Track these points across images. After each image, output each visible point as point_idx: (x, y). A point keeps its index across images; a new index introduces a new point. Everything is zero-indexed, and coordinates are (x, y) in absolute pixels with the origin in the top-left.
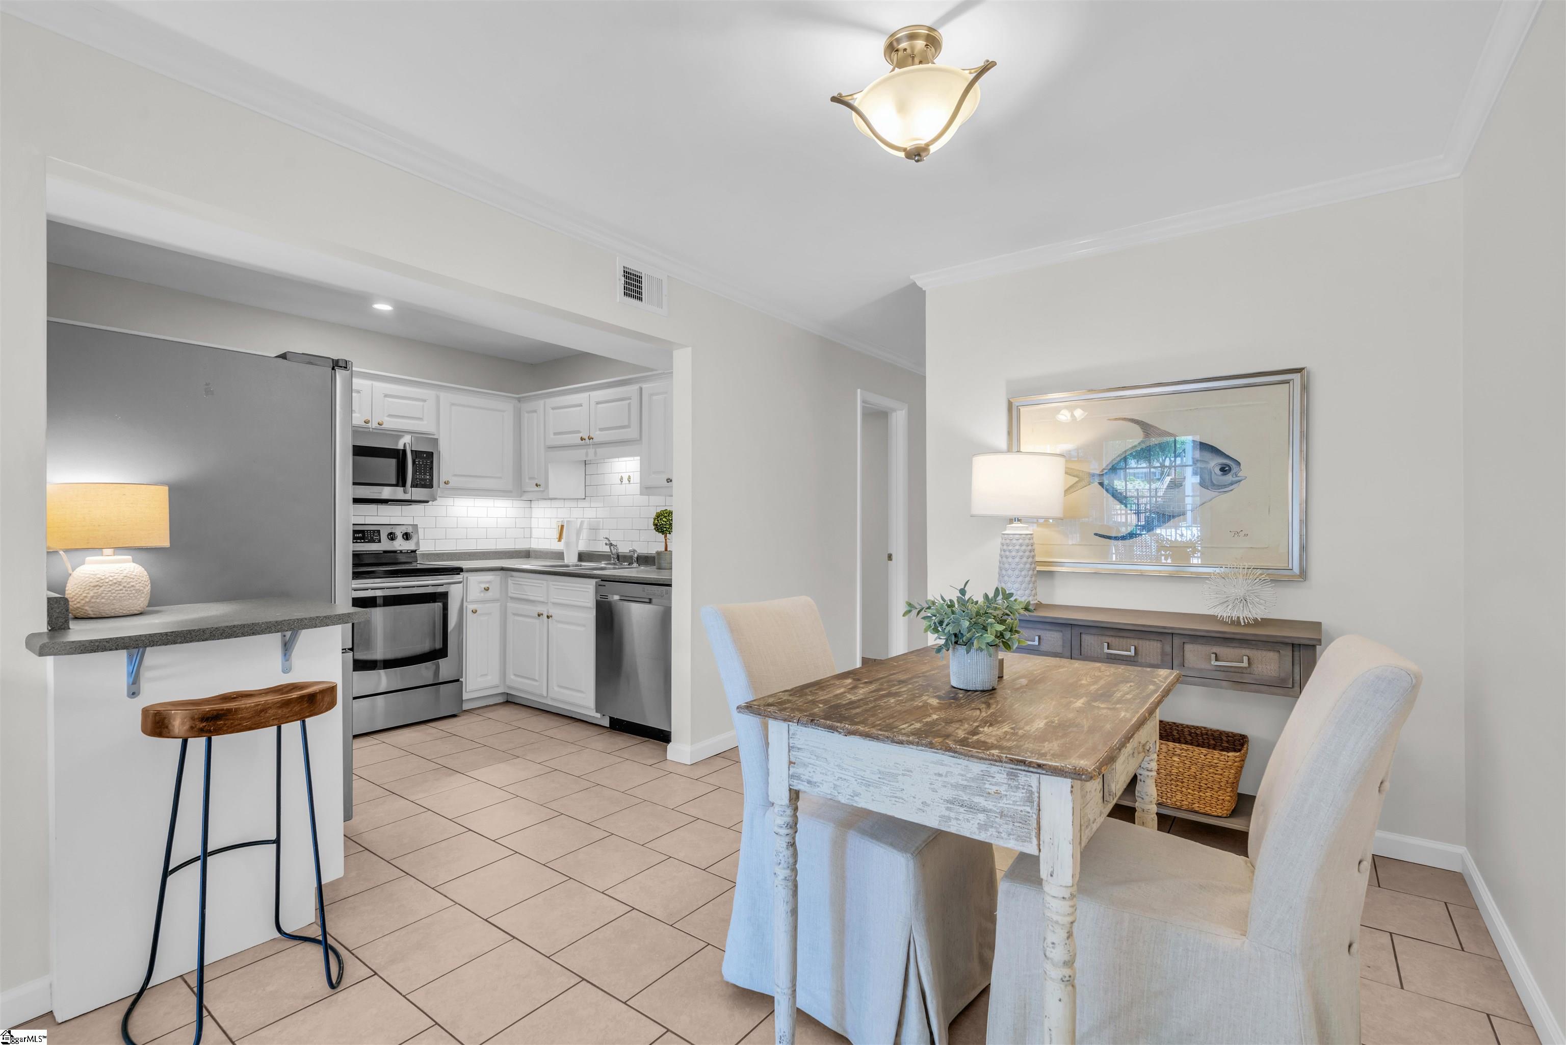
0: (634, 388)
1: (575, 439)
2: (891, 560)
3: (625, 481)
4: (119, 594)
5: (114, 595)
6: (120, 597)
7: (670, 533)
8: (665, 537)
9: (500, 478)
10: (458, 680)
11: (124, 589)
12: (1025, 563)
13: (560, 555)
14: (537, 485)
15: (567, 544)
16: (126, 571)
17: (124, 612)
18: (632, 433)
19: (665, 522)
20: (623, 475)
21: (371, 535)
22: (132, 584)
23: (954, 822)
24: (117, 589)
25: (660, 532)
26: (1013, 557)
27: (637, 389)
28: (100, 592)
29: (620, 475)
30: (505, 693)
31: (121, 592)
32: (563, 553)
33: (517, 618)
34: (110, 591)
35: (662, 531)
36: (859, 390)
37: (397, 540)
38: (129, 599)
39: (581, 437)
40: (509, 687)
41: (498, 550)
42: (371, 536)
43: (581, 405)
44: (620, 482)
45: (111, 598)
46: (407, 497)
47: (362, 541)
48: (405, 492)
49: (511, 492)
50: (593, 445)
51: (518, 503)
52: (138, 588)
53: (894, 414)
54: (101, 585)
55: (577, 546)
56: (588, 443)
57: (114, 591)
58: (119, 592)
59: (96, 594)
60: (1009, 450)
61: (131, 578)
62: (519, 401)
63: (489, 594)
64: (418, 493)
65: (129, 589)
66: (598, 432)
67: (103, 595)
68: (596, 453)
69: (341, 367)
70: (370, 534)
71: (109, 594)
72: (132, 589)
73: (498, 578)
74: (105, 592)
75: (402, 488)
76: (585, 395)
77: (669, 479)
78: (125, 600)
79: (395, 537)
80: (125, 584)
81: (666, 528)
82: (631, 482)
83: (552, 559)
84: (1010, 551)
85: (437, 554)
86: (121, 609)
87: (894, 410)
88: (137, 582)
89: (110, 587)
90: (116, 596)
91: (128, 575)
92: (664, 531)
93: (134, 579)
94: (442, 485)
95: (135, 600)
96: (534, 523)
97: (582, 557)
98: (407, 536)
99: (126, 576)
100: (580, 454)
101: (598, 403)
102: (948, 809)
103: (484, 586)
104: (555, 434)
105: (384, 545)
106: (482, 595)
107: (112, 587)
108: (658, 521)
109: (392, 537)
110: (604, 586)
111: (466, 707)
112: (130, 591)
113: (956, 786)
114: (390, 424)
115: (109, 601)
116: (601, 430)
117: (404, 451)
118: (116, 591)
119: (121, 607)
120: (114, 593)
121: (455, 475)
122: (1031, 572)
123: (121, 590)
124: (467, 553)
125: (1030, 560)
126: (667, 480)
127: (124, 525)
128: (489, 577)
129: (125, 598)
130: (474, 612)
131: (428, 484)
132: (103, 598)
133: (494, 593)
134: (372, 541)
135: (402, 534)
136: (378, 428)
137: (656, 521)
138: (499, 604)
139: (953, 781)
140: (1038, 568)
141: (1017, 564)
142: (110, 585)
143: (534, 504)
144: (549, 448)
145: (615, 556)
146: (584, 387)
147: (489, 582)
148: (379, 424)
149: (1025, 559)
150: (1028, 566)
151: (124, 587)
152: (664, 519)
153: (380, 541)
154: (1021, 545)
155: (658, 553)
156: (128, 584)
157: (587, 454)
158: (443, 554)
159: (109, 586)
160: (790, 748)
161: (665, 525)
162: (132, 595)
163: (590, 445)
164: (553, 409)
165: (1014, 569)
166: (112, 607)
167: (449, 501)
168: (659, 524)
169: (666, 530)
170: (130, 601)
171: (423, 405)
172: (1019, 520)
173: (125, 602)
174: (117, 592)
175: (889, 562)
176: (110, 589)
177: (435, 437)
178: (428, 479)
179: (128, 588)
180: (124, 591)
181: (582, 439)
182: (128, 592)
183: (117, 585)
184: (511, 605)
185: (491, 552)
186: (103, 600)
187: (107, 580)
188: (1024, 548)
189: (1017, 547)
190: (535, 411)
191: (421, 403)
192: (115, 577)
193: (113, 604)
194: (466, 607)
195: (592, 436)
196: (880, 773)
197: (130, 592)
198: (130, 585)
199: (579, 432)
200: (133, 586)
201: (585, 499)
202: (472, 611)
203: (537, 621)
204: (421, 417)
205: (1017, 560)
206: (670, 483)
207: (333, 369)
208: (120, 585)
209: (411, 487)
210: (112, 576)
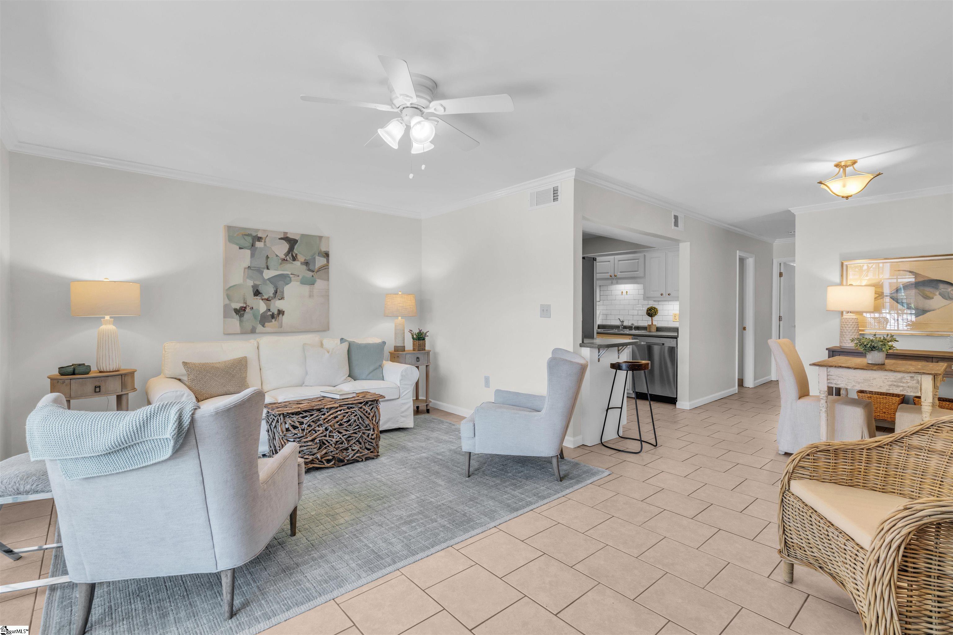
0: (641, 255)
1: (607, 276)
2: (745, 330)
3: (624, 293)
8: (652, 318)
12: (855, 330)
18: (639, 274)
20: (622, 291)
23: (892, 390)
26: (849, 327)
27: (643, 255)
35: (650, 316)
36: (738, 251)
39: (610, 275)
43: (610, 261)
44: (621, 294)
50: (616, 279)
53: (748, 260)
56: (614, 278)
60: (841, 284)
76: (612, 257)
82: (629, 294)
84: (847, 325)
87: (748, 258)
101: (619, 261)
102: (889, 387)
108: (649, 311)
113: (892, 381)
116: (619, 272)
122: (857, 334)
125: (857, 329)
126: (661, 294)
139: (891, 380)
140: (860, 332)
141: (851, 330)
145: (623, 327)
146: (612, 253)
149: (855, 328)
150: (856, 331)
152: (652, 311)
154: (853, 323)
155: (649, 326)
160: (828, 376)
161: (652, 314)
165: (849, 332)
169: (653, 316)
172: (850, 312)
175: (744, 331)
188: (854, 324)
189: (851, 323)
195: (615, 274)
196: (864, 379)
199: (608, 273)
205: (851, 328)
206: (662, 296)
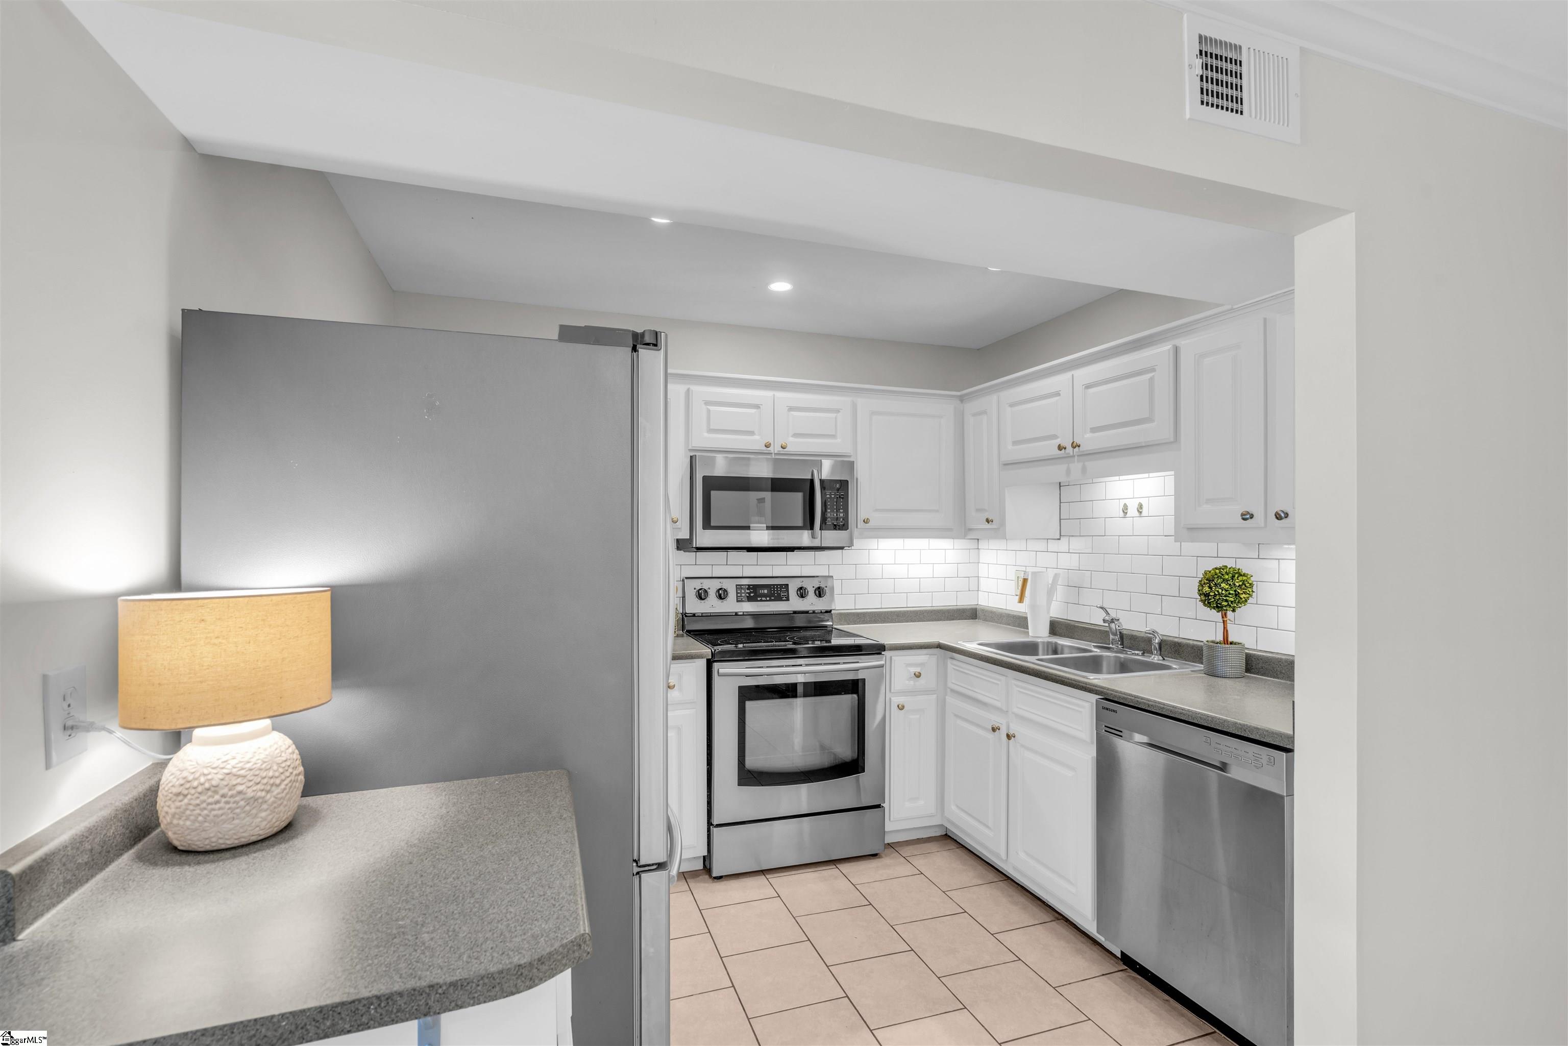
0: (1166, 348)
1: (1048, 448)
3: (1132, 511)
4: (213, 810)
5: (205, 812)
6: (215, 816)
7: (1234, 611)
8: (1224, 616)
9: (937, 511)
10: (878, 806)
11: (224, 800)
13: (1021, 622)
14: (988, 521)
15: (1033, 607)
16: (233, 762)
17: (228, 842)
18: (1160, 429)
19: (1226, 591)
20: (1127, 502)
21: (777, 591)
22: (240, 788)
24: (210, 800)
25: (1214, 608)
27: (1169, 350)
28: (184, 807)
29: (1122, 503)
30: (942, 825)
31: (218, 806)
32: (1026, 618)
33: (959, 722)
34: (198, 805)
35: (1217, 607)
37: (808, 597)
38: (234, 819)
39: (1059, 446)
40: (949, 821)
41: (934, 608)
42: (777, 593)
43: (1058, 394)
44: (1122, 514)
45: (200, 818)
46: (816, 543)
47: (768, 599)
48: (813, 537)
49: (950, 530)
50: (1078, 456)
51: (960, 543)
52: (252, 794)
54: (186, 792)
55: (1048, 612)
56: (1072, 454)
57: (204, 805)
58: (214, 806)
59: (178, 811)
61: (239, 776)
62: (962, 401)
63: (921, 681)
64: (830, 537)
65: (232, 800)
66: (1088, 435)
67: (188, 812)
68: (1084, 470)
69: (648, 344)
70: (777, 589)
71: (198, 811)
72: (237, 799)
73: (934, 659)
74: (191, 807)
75: (810, 531)
76: (1065, 377)
77: (1248, 513)
78: (224, 822)
79: (805, 594)
80: (225, 791)
81: (1226, 601)
82: (1143, 514)
83: (1009, 625)
85: (858, 615)
86: (221, 838)
88: (251, 784)
89: (198, 798)
90: (208, 816)
91: (234, 770)
92: (1222, 607)
93: (245, 777)
94: (861, 524)
95: (247, 819)
96: (983, 570)
97: (1056, 628)
98: (820, 592)
99: (228, 774)
100: (1057, 472)
101: (1088, 387)
103: (914, 670)
104: (1015, 443)
105: (794, 604)
106: (912, 683)
107: (203, 798)
108: (1210, 587)
109: (802, 592)
110: (1115, 711)
111: (889, 839)
112: (234, 802)
114: (797, 446)
115: (197, 824)
116: (1094, 430)
117: (812, 481)
118: (209, 804)
119: (219, 834)
120: (205, 809)
121: (877, 510)
123: (217, 802)
124: (894, 612)
126: (1242, 515)
127: (201, 682)
128: (921, 657)
129: (223, 817)
130: (901, 708)
131: (842, 525)
132: (187, 819)
133: (929, 680)
134: (779, 598)
135: (814, 589)
136: (782, 452)
137: (1206, 589)
138: (935, 696)
142: (200, 793)
143: (983, 544)
144: (1005, 465)
145: (1117, 638)
146: (1068, 362)
147: (922, 665)
148: (782, 447)
151: (223, 796)
152: (1223, 585)
153: (788, 599)
155: (1211, 645)
156: (230, 790)
157: (1068, 472)
158: (864, 614)
159: (197, 795)
161: (1225, 596)
162: (238, 811)
163: (1073, 456)
164: (1011, 405)
166: (204, 835)
167: (873, 543)
168: (1211, 594)
169: (1228, 605)
170: (236, 822)
171: (836, 418)
173: (225, 825)
174: (210, 807)
176: (198, 802)
177: (851, 459)
178: (841, 517)
179: (232, 796)
180: (222, 805)
181: (1060, 448)
182: (231, 805)
183: (210, 793)
184: (950, 700)
185: (926, 611)
186: (188, 823)
187: (195, 784)
190: (984, 412)
191: (833, 415)
192: (209, 777)
193: (204, 830)
194: (890, 699)
195: (1077, 441)
197: (234, 805)
198: (234, 792)
199: (1054, 437)
200: (240, 793)
201: (1059, 539)
202: (898, 706)
203: (990, 736)
204: (834, 434)
206: (1249, 521)
207: (634, 349)
208: (216, 792)
209: (820, 529)
210: (205, 775)
